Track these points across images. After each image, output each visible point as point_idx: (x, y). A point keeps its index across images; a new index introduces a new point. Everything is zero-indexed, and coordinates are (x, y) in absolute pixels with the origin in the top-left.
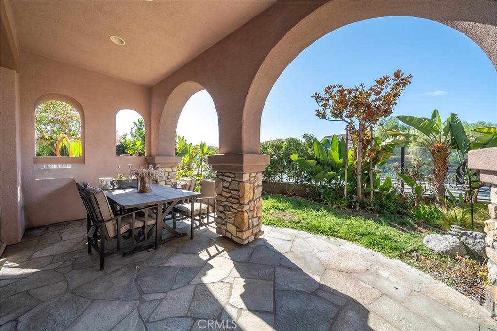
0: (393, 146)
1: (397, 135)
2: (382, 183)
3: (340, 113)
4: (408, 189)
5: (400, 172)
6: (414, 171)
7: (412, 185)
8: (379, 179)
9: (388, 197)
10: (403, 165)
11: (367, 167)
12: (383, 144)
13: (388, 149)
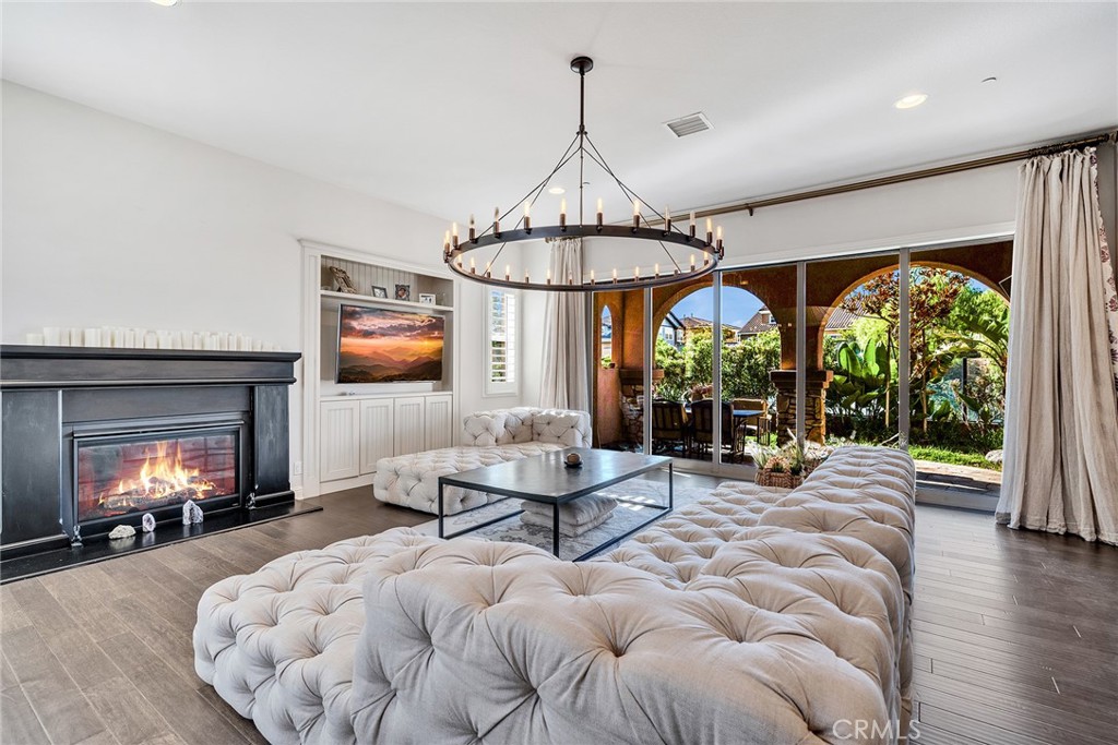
0: (952, 356)
1: (955, 340)
2: (937, 408)
3: (879, 308)
4: (972, 417)
5: (961, 392)
6: (979, 391)
7: (976, 410)
8: (933, 402)
9: (947, 425)
10: (965, 383)
11: (918, 384)
12: (939, 352)
13: (944, 360)
